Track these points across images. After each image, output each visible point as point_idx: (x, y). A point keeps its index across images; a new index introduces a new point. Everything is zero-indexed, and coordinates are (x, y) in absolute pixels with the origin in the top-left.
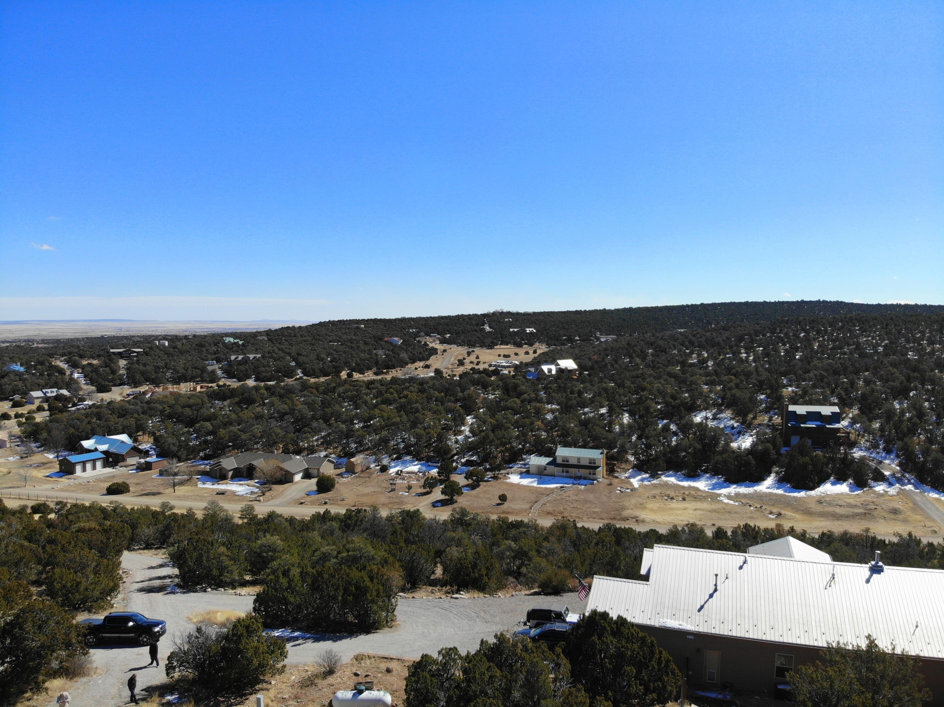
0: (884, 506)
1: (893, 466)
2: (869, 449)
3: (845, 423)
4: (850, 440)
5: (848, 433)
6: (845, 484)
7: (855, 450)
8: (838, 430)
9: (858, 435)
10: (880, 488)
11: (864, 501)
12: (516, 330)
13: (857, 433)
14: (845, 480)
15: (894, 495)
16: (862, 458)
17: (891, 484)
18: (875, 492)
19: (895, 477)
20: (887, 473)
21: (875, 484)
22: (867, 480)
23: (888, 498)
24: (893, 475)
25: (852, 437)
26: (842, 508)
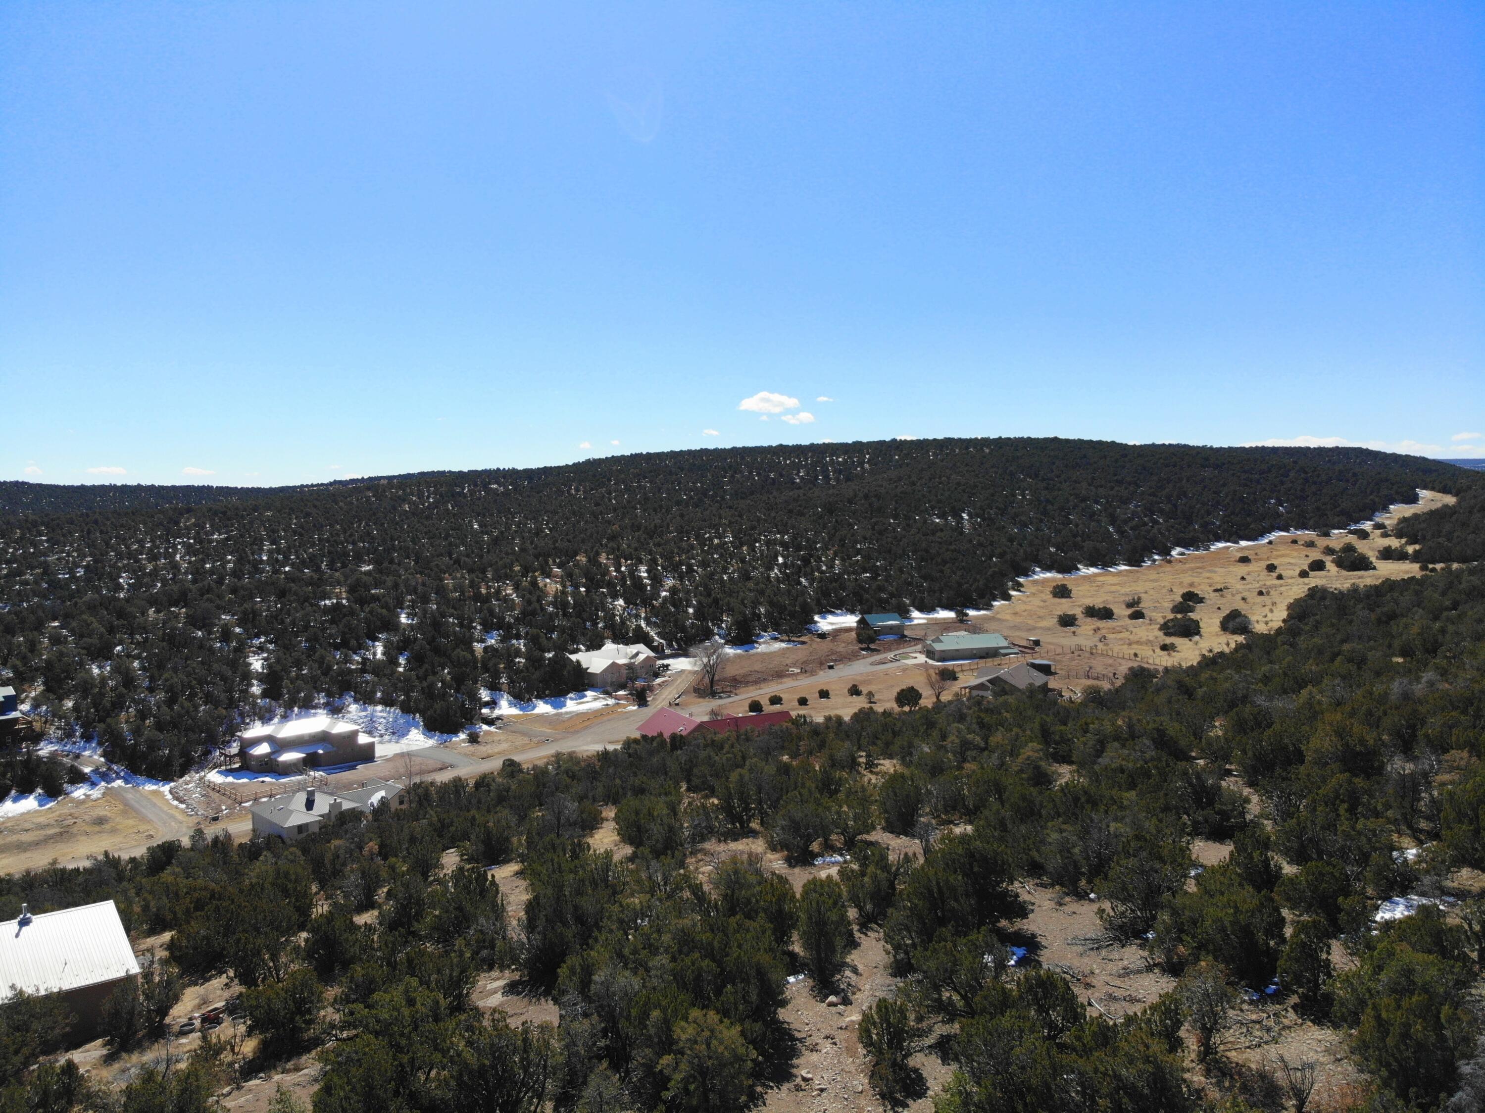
0: (86, 817)
1: (96, 757)
2: (62, 740)
3: (25, 707)
4: (33, 731)
5: (30, 722)
6: (32, 797)
7: (42, 744)
8: (15, 721)
9: (45, 722)
10: (80, 792)
11: (60, 816)
13: (43, 719)
14: (31, 791)
15: (99, 799)
16: (53, 755)
17: (94, 784)
18: (73, 800)
19: (99, 773)
20: (87, 770)
23: (90, 804)
24: (96, 771)
25: (37, 726)
26: (30, 833)
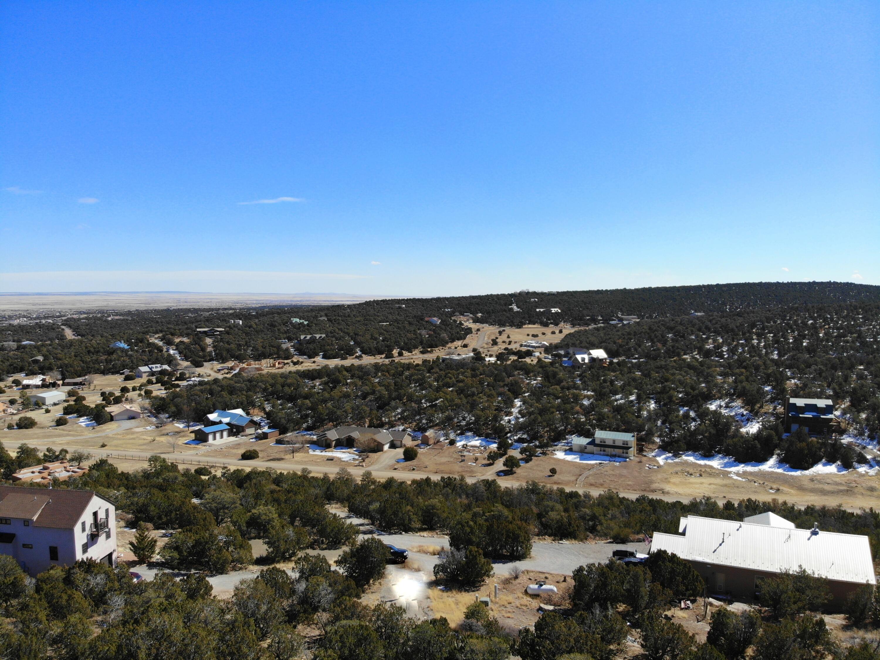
0: (864, 485)
1: (875, 450)
2: (856, 436)
3: (838, 413)
4: (840, 428)
5: (839, 422)
6: (834, 466)
7: (844, 436)
8: (831, 420)
9: (848, 424)
10: (863, 469)
11: (848, 480)
12: (542, 310)
13: (847, 422)
14: (834, 462)
15: (873, 476)
16: (850, 445)
17: (871, 466)
18: (858, 473)
19: (876, 460)
20: (869, 457)
21: (859, 466)
22: (852, 462)
23: (867, 478)
24: (874, 459)
25: (843, 425)
26: (829, 485)
